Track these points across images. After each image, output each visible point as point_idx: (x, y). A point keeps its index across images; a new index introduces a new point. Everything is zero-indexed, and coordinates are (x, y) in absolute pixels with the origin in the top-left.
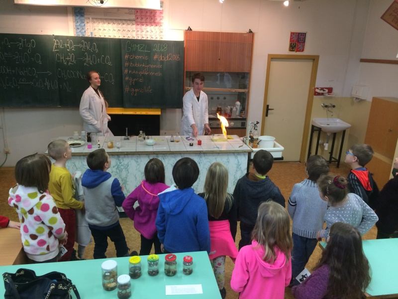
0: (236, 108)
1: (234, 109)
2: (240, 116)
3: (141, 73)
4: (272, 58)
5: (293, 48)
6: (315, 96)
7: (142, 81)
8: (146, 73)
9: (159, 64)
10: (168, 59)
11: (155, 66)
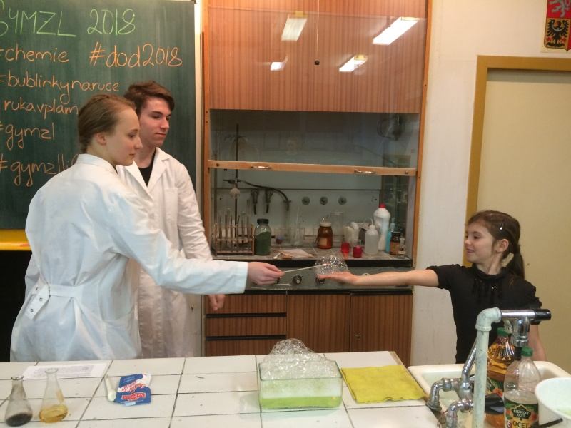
0: (378, 229)
1: (371, 231)
2: (392, 254)
3: (45, 109)
4: (490, 70)
5: (557, 38)
7: (50, 138)
8: (62, 109)
9: (110, 78)
10: (138, 61)
11: (96, 86)
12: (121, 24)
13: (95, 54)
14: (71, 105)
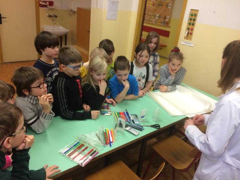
6: (40, 8)
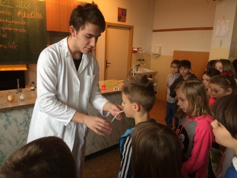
3: (4, 28)
4: (108, 25)
5: (120, 19)
6: (133, 54)
7: (5, 37)
8: (9, 29)
9: (23, 20)
10: (31, 16)
11: (19, 23)
12: (26, 5)
13: (19, 13)
14: (12, 28)
